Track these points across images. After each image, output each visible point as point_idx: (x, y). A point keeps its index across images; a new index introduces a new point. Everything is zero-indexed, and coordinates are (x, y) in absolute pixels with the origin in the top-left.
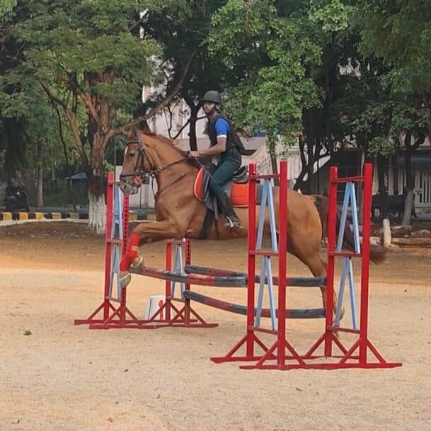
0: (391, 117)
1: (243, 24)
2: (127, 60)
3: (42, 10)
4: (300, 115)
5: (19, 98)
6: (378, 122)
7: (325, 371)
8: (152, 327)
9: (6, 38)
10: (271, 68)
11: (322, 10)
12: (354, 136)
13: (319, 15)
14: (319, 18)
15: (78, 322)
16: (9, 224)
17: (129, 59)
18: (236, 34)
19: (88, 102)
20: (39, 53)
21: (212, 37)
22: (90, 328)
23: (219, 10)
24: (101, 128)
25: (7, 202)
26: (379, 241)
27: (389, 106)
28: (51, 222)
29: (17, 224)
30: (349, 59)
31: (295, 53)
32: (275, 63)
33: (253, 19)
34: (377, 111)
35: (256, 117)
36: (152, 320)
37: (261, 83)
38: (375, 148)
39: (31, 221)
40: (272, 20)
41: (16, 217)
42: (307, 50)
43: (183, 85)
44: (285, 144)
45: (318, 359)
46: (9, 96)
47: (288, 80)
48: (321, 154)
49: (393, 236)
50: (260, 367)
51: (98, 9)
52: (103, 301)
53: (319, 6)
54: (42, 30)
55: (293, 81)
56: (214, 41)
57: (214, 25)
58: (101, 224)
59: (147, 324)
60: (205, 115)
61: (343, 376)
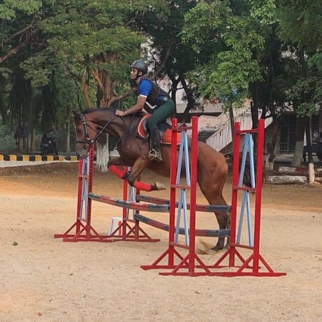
0: (315, 89)
1: (207, 20)
2: (121, 46)
3: (61, 10)
4: (247, 87)
5: (44, 73)
6: (305, 92)
7: (226, 278)
8: (110, 241)
9: (37, 30)
10: (227, 52)
11: (260, 9)
12: (291, 103)
13: (258, 13)
14: (258, 15)
15: (57, 236)
16: (39, 164)
17: (122, 46)
18: (202, 28)
19: (96, 77)
20: (58, 40)
21: (184, 29)
22: (64, 241)
23: (190, 10)
24: (105, 95)
25: (42, 148)
26: (306, 180)
27: (313, 81)
28: (70, 163)
29: (45, 164)
30: (288, 46)
31: (244, 42)
32: (230, 48)
33: (214, 17)
34: (305, 84)
35: (214, 88)
36: (112, 235)
37: (219, 63)
38: (303, 111)
39: (55, 161)
40: (229, 18)
41: (44, 159)
42: (253, 39)
43: (165, 65)
44: (236, 107)
45: (224, 268)
46: (36, 72)
47: (239, 61)
48: (266, 116)
49: (316, 176)
50: (174, 274)
51: (101, 10)
52: (76, 221)
53: (258, 6)
54: (61, 25)
55: (243, 62)
56: (186, 32)
57: (186, 21)
58: (105, 165)
59: (108, 239)
60: (182, 86)
61: (237, 282)
